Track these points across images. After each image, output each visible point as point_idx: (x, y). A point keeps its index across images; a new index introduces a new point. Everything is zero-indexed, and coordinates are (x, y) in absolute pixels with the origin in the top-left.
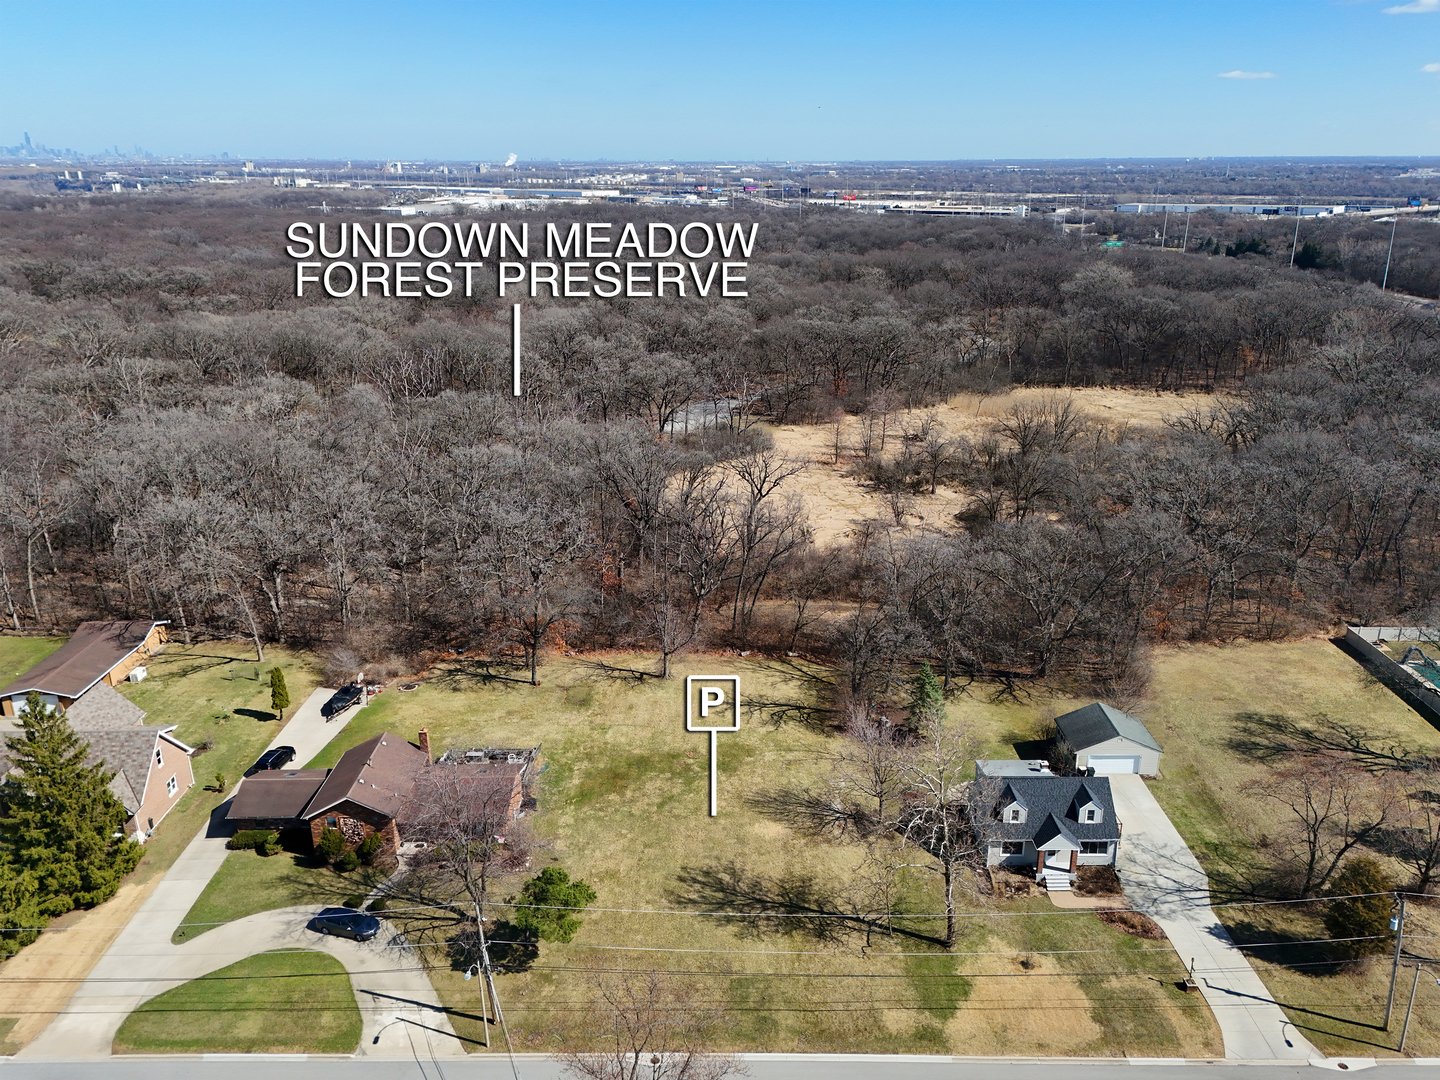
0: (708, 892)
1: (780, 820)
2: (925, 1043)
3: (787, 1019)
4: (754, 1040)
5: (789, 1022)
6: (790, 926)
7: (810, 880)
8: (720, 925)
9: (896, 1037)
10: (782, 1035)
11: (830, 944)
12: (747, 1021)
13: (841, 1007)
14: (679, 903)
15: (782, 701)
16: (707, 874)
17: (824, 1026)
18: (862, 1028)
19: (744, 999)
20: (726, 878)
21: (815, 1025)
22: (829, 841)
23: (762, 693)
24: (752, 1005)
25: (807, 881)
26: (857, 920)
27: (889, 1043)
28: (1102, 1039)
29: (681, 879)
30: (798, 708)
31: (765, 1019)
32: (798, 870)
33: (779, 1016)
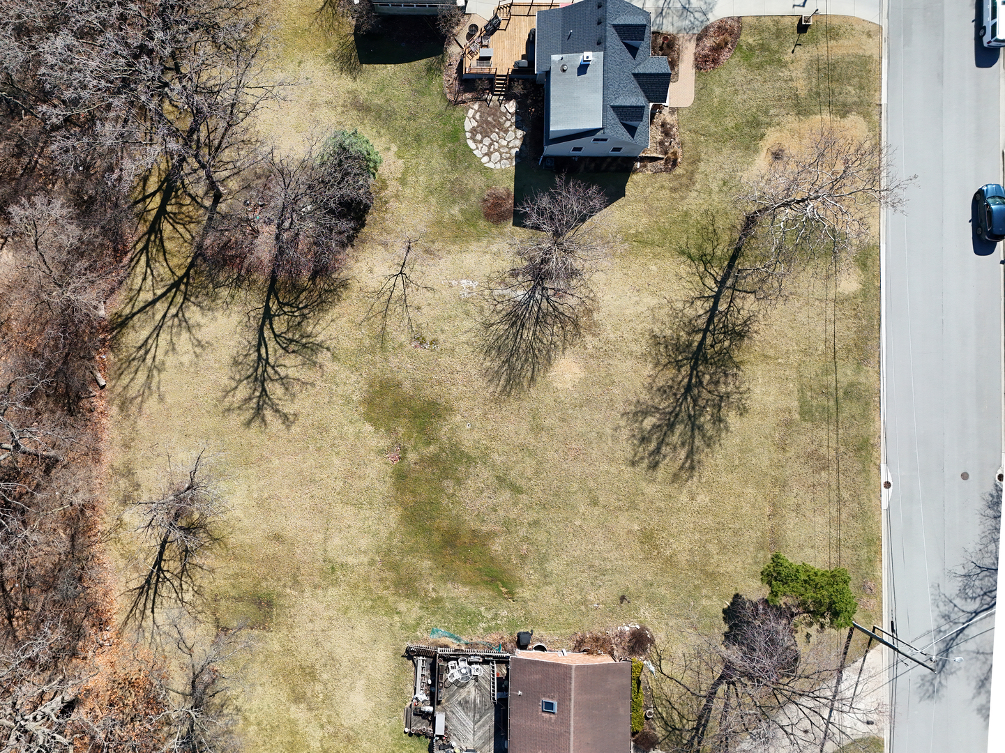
0: (675, 438)
1: (549, 360)
2: (869, 263)
3: (846, 374)
4: (867, 404)
5: (849, 372)
6: (725, 361)
7: (655, 337)
8: (727, 429)
9: (864, 286)
10: (862, 380)
11: (755, 327)
12: (849, 408)
13: (830, 328)
14: (692, 468)
15: (252, 336)
16: (644, 440)
17: (852, 343)
18: (853, 313)
19: (825, 409)
20: (649, 422)
21: (849, 351)
22: (589, 312)
23: (226, 359)
24: (832, 403)
25: (656, 340)
26: (717, 298)
27: (870, 292)
28: (864, 117)
29: (654, 466)
30: (268, 316)
31: (846, 393)
32: (640, 347)
33: (844, 381)
